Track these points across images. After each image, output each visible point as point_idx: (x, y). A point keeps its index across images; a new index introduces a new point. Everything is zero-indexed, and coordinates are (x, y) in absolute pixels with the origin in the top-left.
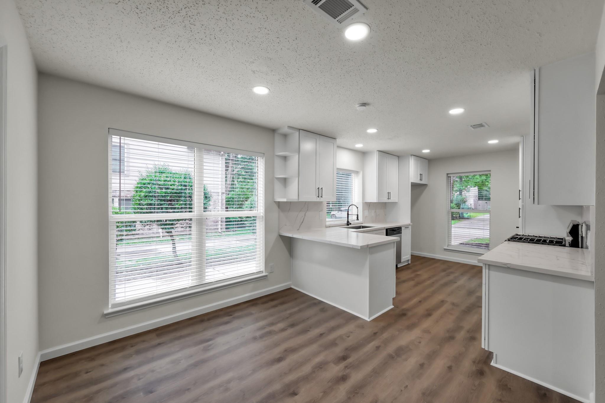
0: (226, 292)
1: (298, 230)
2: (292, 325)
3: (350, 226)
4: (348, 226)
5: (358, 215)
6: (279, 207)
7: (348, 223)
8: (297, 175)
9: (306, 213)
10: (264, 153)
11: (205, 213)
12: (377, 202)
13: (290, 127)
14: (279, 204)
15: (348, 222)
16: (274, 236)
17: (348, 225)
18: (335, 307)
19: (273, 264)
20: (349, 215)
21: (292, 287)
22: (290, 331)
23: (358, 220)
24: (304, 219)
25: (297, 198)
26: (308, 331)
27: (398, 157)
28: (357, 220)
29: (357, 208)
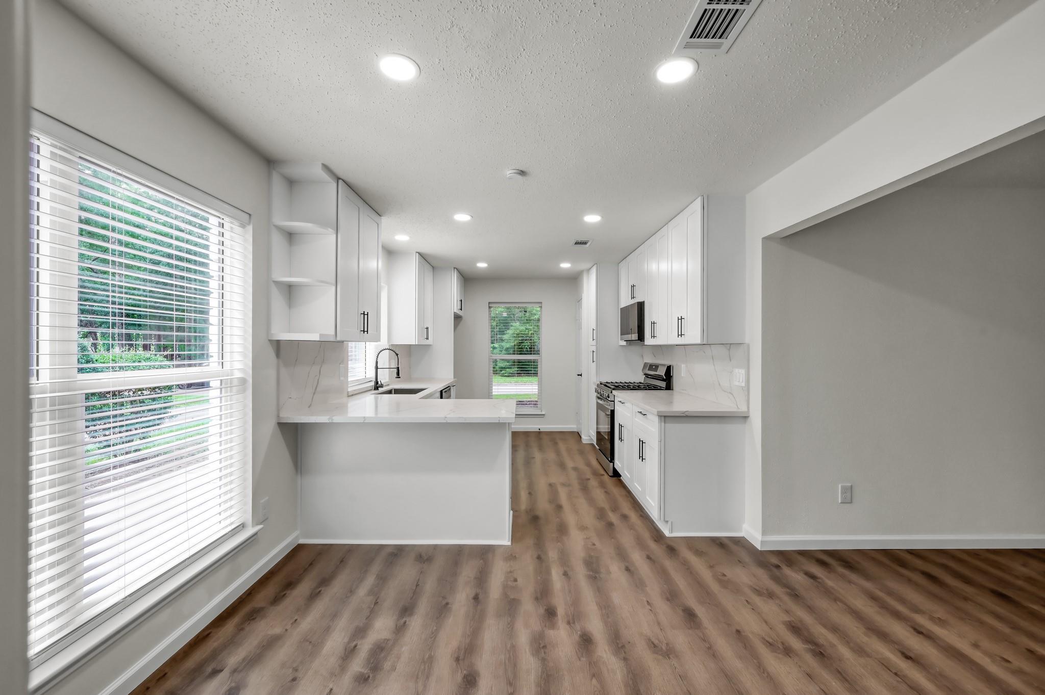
0: (164, 616)
1: (309, 407)
2: (407, 610)
3: (381, 390)
4: (376, 391)
5: (398, 368)
6: (278, 354)
7: (377, 386)
8: (334, 282)
9: (321, 367)
10: (250, 215)
11: (81, 376)
12: (417, 344)
13: (326, 168)
14: (278, 346)
15: (377, 383)
16: (270, 427)
17: (376, 388)
18: (436, 546)
19: (267, 498)
20: (378, 369)
21: (302, 541)
22: (416, 623)
23: (400, 377)
24: (318, 380)
25: (333, 333)
26: (447, 604)
27: (433, 267)
28: (396, 378)
29: (397, 355)
